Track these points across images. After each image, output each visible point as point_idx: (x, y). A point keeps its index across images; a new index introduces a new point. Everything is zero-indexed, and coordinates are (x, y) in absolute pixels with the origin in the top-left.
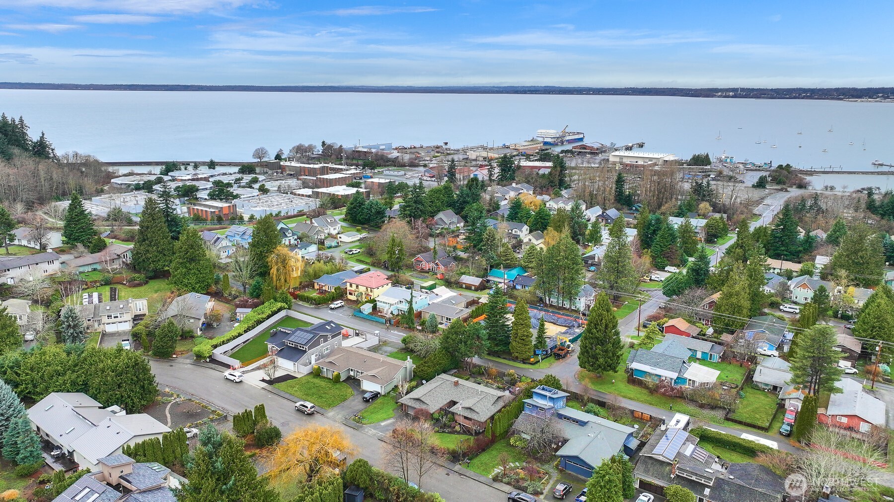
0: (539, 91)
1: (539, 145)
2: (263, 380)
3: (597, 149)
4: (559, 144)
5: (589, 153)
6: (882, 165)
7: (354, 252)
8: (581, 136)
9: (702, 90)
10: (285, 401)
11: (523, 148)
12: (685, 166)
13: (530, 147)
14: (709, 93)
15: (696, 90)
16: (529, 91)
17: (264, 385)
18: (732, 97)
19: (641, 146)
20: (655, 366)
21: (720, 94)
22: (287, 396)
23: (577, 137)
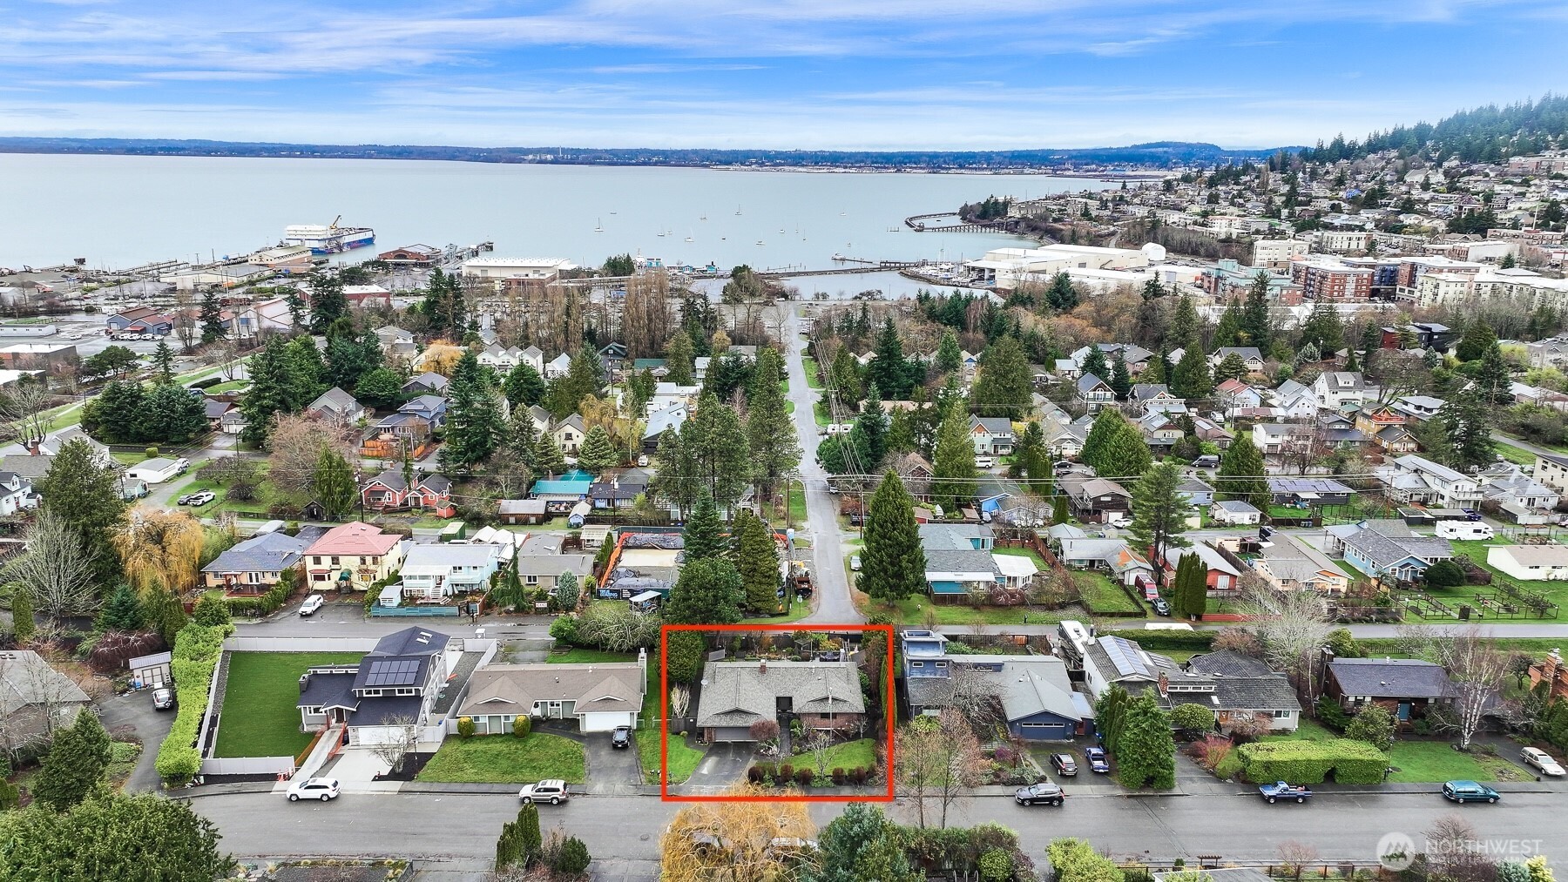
0: (183, 149)
1: (304, 255)
2: (379, 778)
3: (428, 257)
4: (335, 251)
5: (415, 265)
6: (843, 260)
7: (206, 499)
8: (369, 235)
9: (498, 150)
10: (480, 797)
11: (277, 261)
12: (596, 277)
13: (290, 258)
14: (513, 156)
15: (489, 151)
16: (161, 149)
17: (396, 785)
18: (552, 162)
19: (490, 248)
20: (957, 570)
21: (531, 157)
22: (473, 788)
23: (362, 236)
